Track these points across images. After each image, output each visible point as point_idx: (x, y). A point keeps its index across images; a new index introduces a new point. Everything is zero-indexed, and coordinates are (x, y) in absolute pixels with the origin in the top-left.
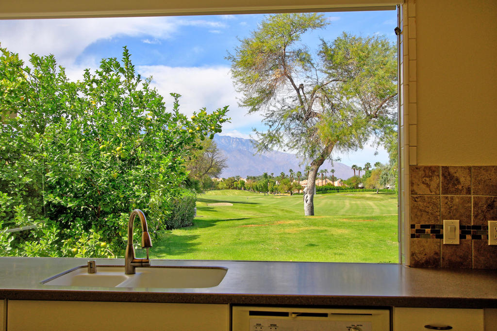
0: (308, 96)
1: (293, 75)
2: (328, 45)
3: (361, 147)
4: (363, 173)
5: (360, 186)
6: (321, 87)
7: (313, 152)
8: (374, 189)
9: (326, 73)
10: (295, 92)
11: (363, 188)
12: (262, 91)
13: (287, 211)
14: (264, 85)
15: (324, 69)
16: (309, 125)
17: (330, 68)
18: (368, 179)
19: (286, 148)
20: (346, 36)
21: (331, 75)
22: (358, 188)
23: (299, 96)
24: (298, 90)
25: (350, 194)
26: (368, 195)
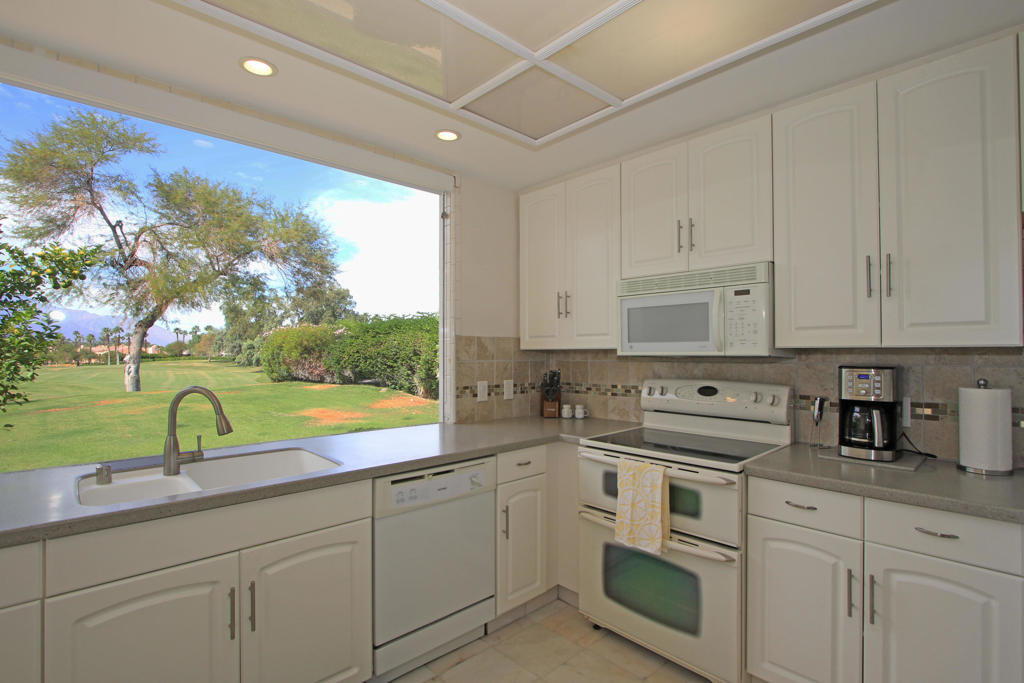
0: (130, 239)
1: (106, 206)
2: (163, 177)
3: (208, 308)
4: (189, 338)
5: (184, 353)
6: (152, 230)
7: (138, 309)
8: (204, 356)
9: (156, 212)
10: (109, 229)
11: (189, 355)
12: (51, 220)
13: (80, 388)
14: (52, 212)
15: (153, 207)
16: (130, 275)
17: (163, 207)
18: (197, 345)
19: (94, 304)
20: (186, 172)
21: (163, 216)
22: (182, 355)
23: (116, 237)
24: (113, 228)
25: (171, 363)
26: (196, 363)
